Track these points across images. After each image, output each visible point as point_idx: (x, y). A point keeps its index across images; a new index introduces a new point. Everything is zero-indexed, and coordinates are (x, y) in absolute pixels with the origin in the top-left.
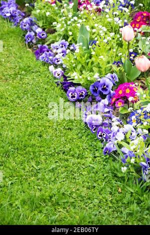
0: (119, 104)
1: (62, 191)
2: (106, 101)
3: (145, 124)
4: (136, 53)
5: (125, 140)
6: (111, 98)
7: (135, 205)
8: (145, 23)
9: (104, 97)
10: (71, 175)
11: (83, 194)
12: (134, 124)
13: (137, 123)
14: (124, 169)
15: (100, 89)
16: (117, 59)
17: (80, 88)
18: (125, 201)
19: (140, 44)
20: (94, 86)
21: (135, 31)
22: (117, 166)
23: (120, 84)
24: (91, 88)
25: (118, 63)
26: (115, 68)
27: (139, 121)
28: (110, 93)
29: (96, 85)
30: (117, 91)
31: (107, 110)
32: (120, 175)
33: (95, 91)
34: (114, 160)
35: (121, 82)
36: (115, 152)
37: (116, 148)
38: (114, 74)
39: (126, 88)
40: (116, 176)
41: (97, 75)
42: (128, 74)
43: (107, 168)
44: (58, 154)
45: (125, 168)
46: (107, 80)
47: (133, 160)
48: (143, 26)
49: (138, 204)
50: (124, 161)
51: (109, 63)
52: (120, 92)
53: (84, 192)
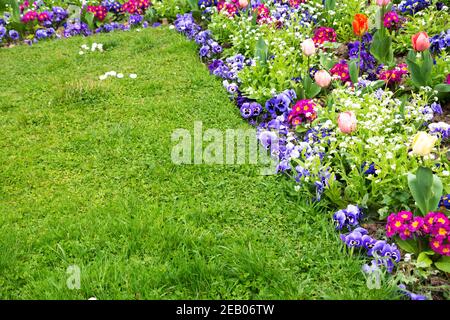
0: (296, 122)
1: (230, 208)
2: (282, 118)
3: (322, 141)
4: (316, 69)
5: (300, 158)
6: (287, 115)
7: (307, 225)
8: (327, 39)
9: (280, 114)
10: (240, 193)
11: (252, 213)
12: (311, 141)
13: (314, 140)
14: (297, 188)
15: (276, 105)
16: (296, 75)
17: (255, 104)
18: (296, 221)
19: (320, 60)
20: (270, 103)
21: (316, 46)
22: (290, 185)
23: (298, 100)
24: (267, 104)
25: (297, 79)
26: (293, 84)
27: (316, 139)
28: (287, 110)
29: (272, 101)
30: (294, 108)
31: (282, 127)
32: (292, 194)
33: (271, 108)
34: (288, 179)
35: (300, 98)
36: (289, 171)
37: (290, 166)
38: (292, 91)
39: (304, 105)
40: (288, 195)
41: (273, 91)
42: (307, 92)
43: (280, 186)
44: (228, 171)
45: (299, 187)
46: (284, 96)
47: (307, 179)
48: (326, 42)
49: (310, 224)
50: (297, 180)
51: (287, 79)
52: (298, 109)
53: (253, 210)
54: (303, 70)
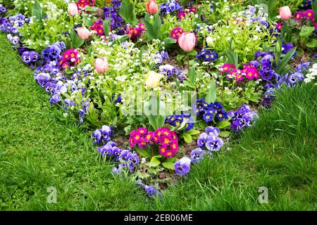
0: (66, 66)
1: (13, 132)
2: (54, 63)
3: (84, 80)
5: (67, 92)
6: (59, 61)
7: (72, 142)
8: (88, 4)
9: (52, 60)
10: (21, 120)
11: (31, 135)
12: (76, 80)
13: (79, 80)
14: (65, 115)
15: (50, 54)
16: (65, 31)
17: (33, 52)
18: (65, 139)
19: (83, 20)
20: (45, 51)
21: (79, 9)
22: (60, 112)
23: (68, 50)
24: (43, 53)
25: (65, 34)
26: (63, 37)
27: (80, 78)
28: (58, 57)
29: (47, 50)
30: (64, 56)
31: (54, 70)
32: (61, 119)
33: (46, 55)
34: (58, 108)
35: (68, 48)
36: (60, 103)
37: (61, 99)
38: (62, 42)
39: (71, 53)
40: (58, 120)
41: (47, 42)
42: (74, 43)
43: (52, 114)
44: (12, 104)
45: (66, 114)
46: (56, 46)
47: (72, 108)
48: (87, 6)
49: (75, 141)
50: (66, 109)
51: (58, 33)
52: (67, 56)
53: (32, 133)
54: (69, 27)
